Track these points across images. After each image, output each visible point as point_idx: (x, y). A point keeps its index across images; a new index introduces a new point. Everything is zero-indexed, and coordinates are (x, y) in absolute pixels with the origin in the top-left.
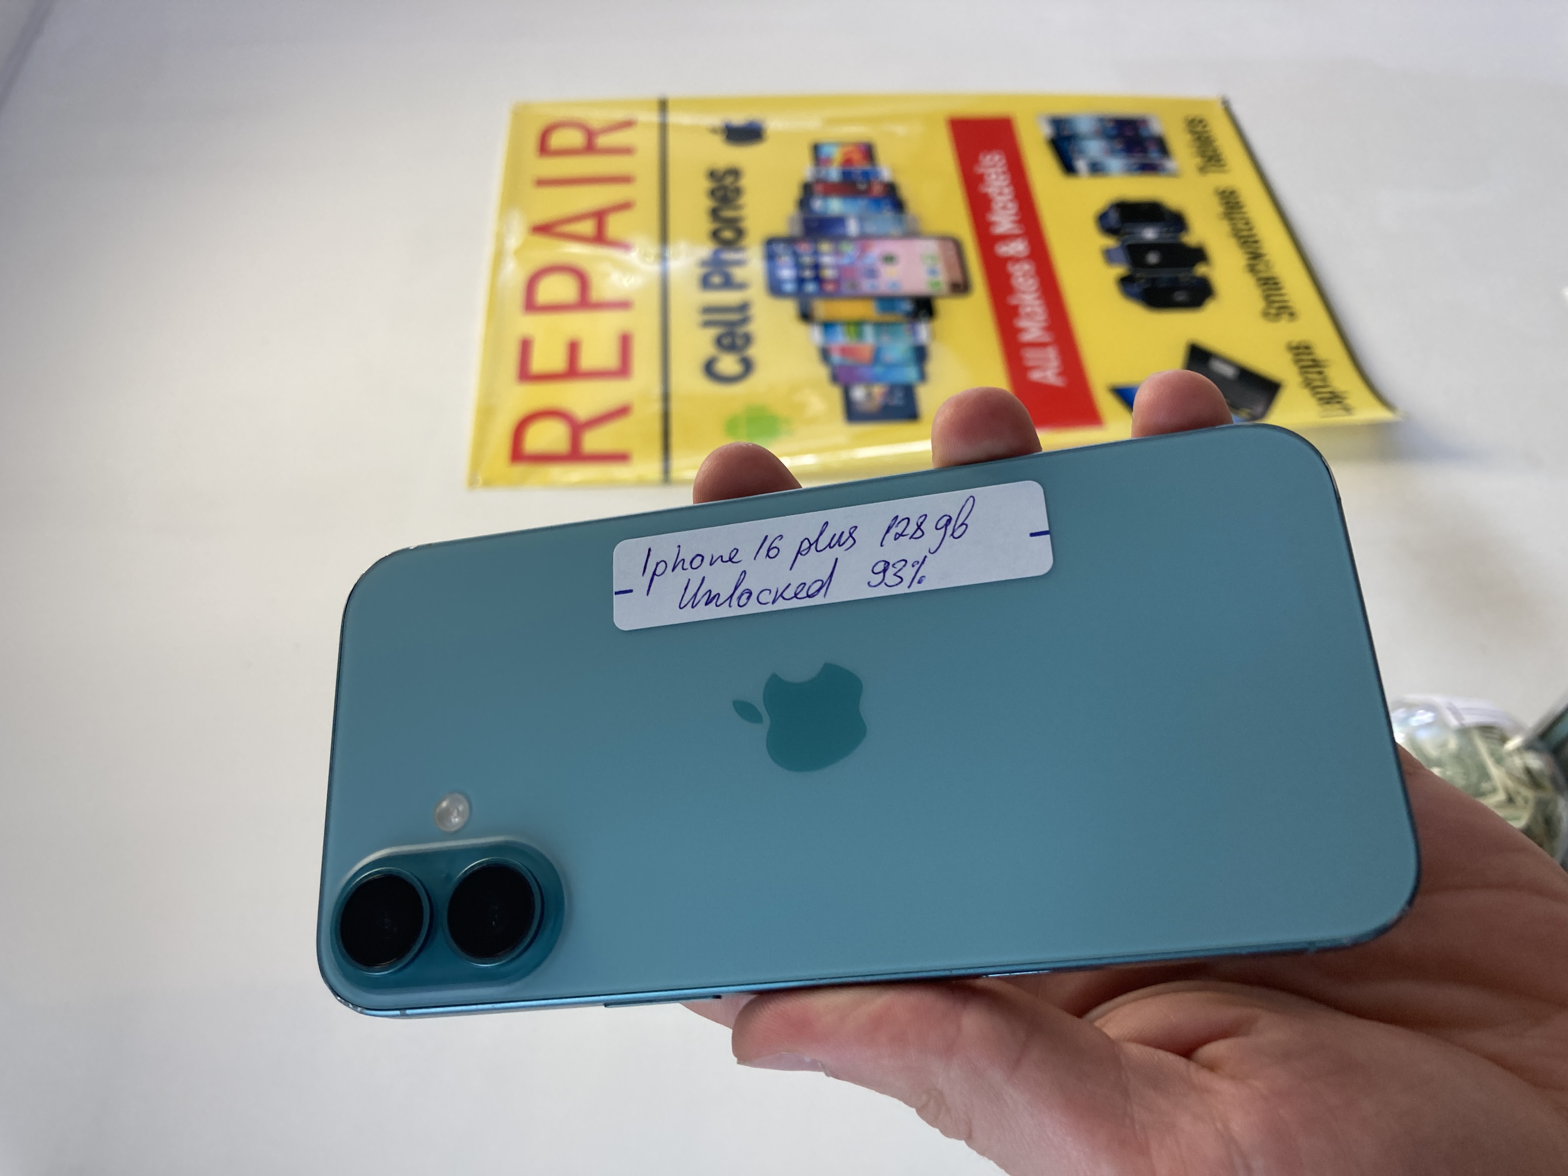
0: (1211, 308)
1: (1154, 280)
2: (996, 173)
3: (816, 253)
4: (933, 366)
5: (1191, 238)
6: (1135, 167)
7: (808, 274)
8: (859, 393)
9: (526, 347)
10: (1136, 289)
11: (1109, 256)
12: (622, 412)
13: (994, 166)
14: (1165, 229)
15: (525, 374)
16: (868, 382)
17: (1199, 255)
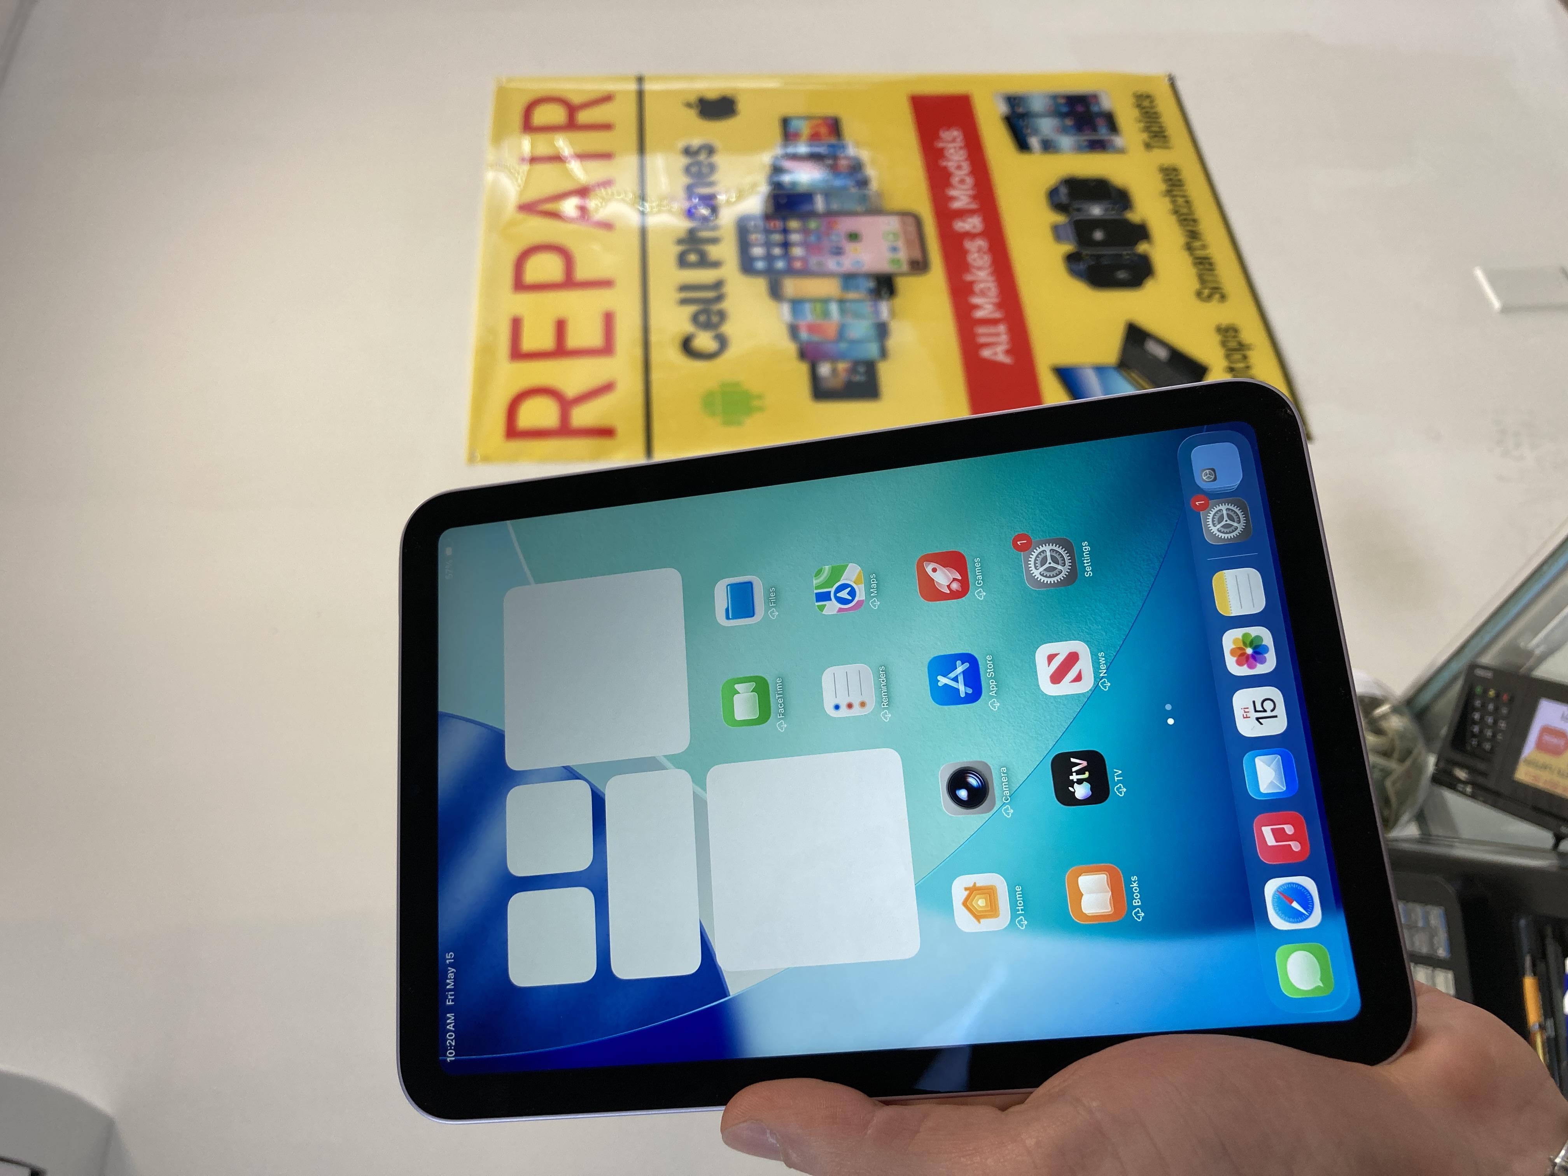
0: (1150, 285)
1: (1098, 257)
2: (955, 148)
3: (785, 231)
4: (892, 343)
5: (1134, 216)
6: (1086, 144)
7: (777, 251)
8: (825, 369)
9: (516, 325)
10: (1082, 266)
11: (1057, 232)
12: (607, 388)
13: (954, 140)
14: (1111, 206)
15: (517, 354)
16: (833, 358)
17: (1141, 232)
